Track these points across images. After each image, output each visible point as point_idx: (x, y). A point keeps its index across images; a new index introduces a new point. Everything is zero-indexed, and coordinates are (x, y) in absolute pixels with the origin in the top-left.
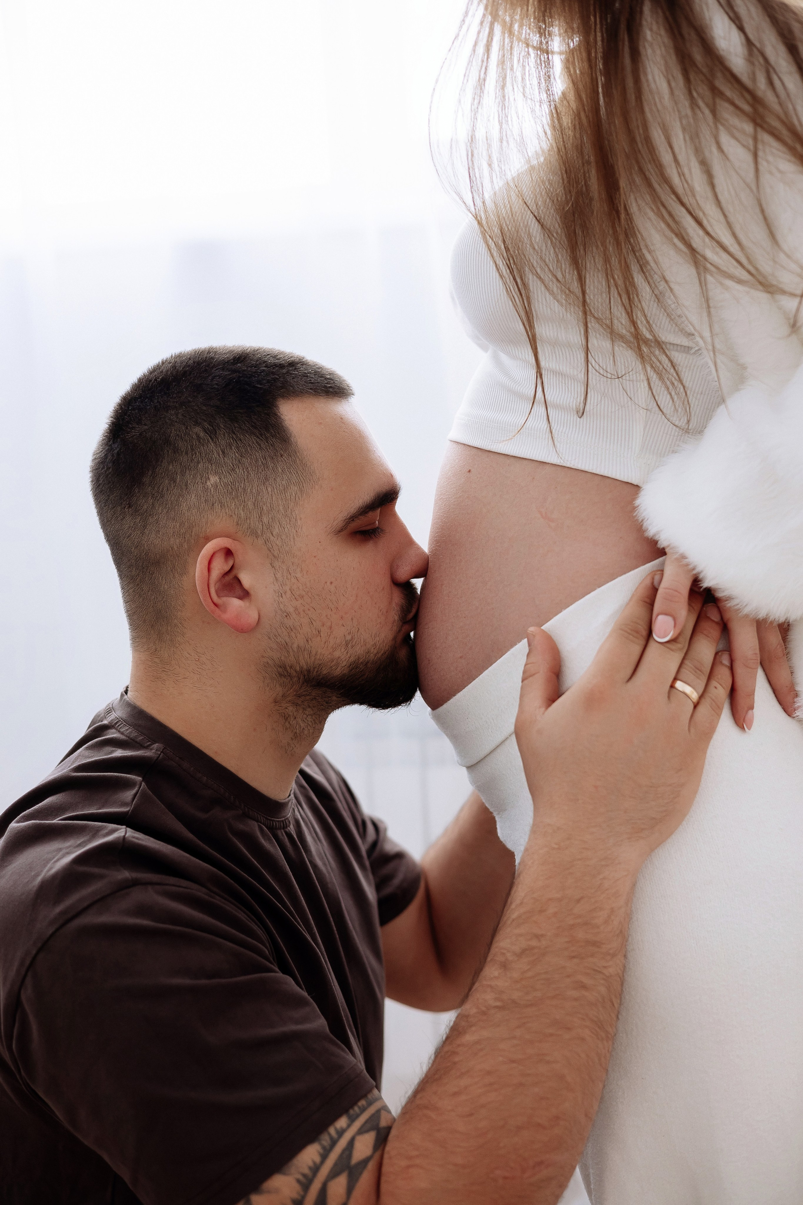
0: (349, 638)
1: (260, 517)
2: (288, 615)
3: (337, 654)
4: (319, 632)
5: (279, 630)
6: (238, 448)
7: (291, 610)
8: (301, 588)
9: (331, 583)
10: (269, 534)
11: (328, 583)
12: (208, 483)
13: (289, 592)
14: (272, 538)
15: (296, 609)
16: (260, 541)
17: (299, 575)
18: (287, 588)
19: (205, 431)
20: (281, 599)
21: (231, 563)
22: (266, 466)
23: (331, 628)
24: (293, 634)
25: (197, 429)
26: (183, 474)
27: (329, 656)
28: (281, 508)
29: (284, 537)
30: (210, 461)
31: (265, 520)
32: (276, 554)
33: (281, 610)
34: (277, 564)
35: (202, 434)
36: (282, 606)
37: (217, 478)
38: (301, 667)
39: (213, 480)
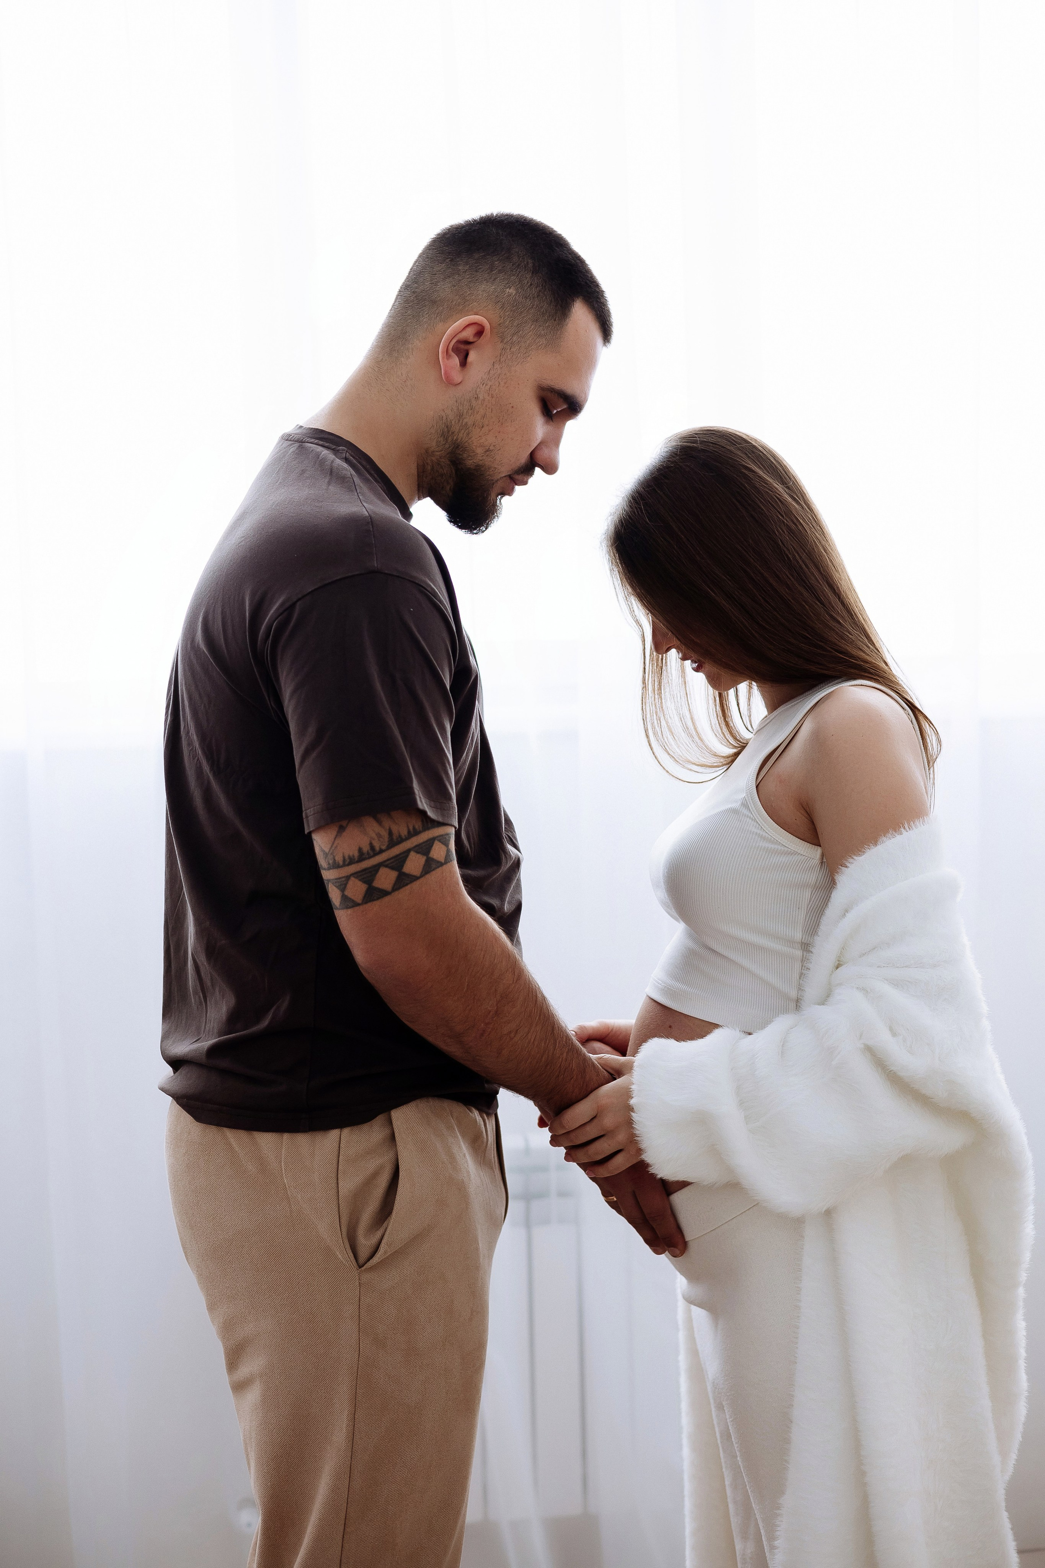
0: (491, 448)
1: (514, 334)
2: (477, 398)
3: (478, 450)
4: (483, 427)
5: (465, 402)
6: (539, 291)
7: (481, 397)
8: (497, 391)
9: (512, 407)
10: (508, 347)
11: (511, 405)
12: (508, 289)
13: (489, 387)
14: (508, 351)
15: (484, 400)
16: (500, 346)
17: (502, 384)
18: (490, 383)
19: (533, 266)
20: (481, 385)
21: (475, 339)
22: (542, 314)
23: (490, 431)
24: (470, 412)
25: (529, 261)
26: (500, 272)
27: (474, 447)
29: (514, 357)
30: (519, 281)
31: (515, 338)
32: (503, 359)
33: (476, 391)
34: (497, 366)
35: (530, 265)
36: (478, 390)
37: (514, 292)
38: (457, 440)
39: (512, 291)
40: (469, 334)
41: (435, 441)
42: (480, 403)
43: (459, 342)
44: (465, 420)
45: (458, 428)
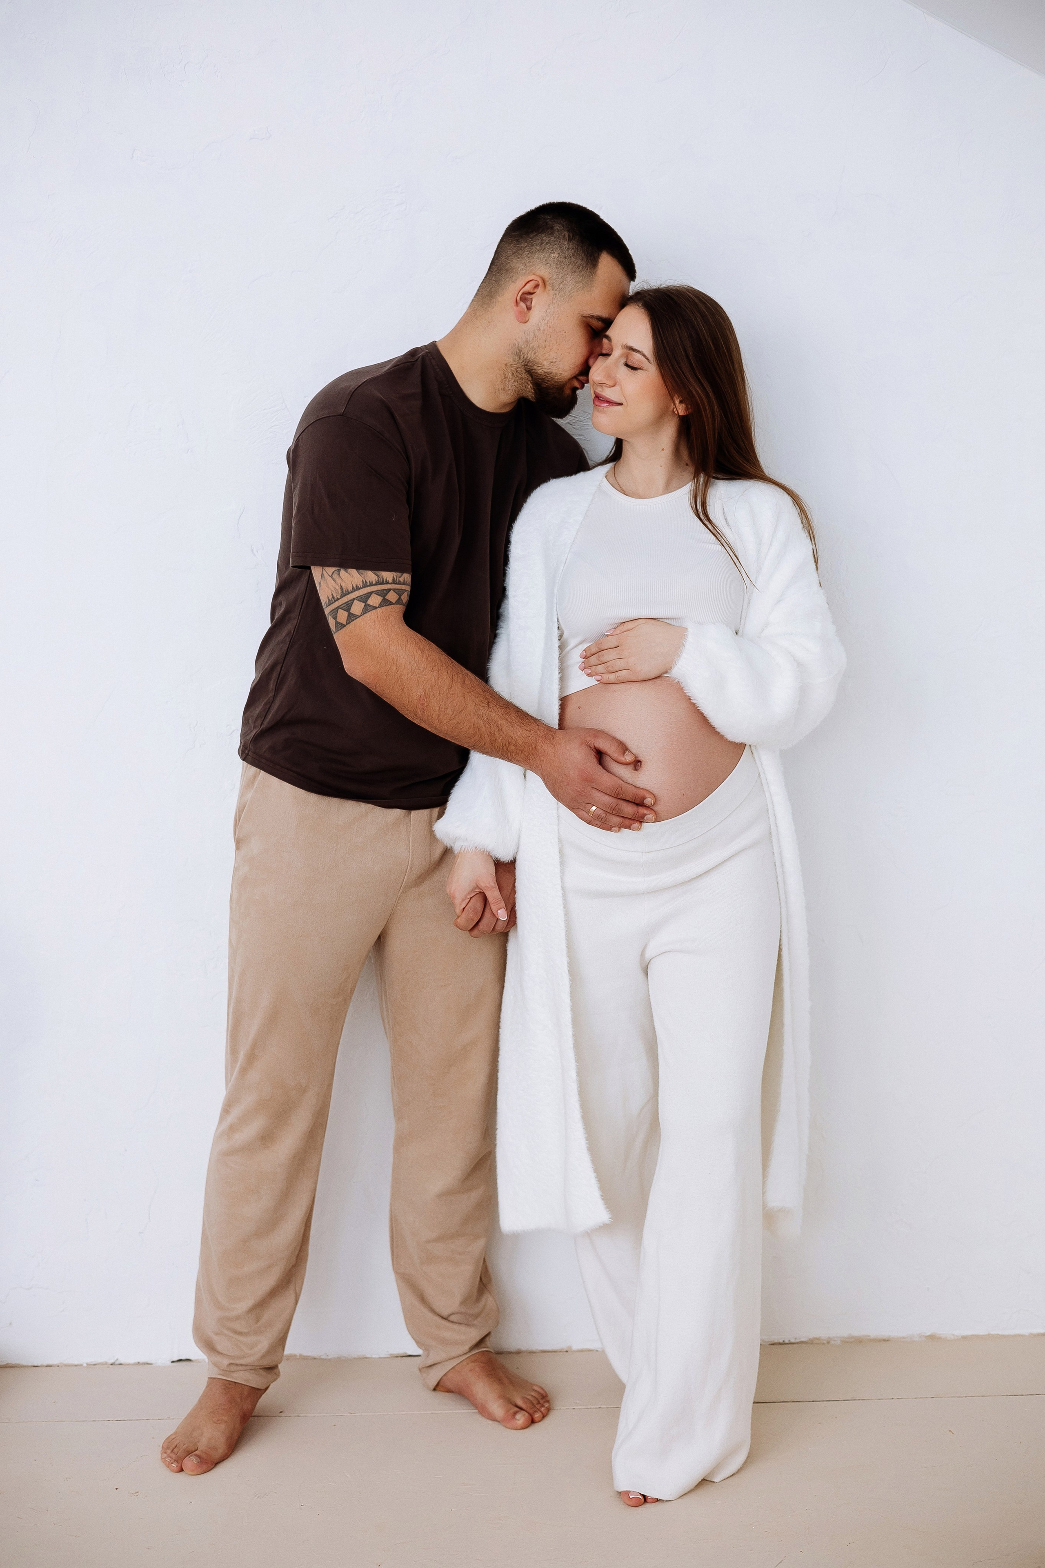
0: (554, 360)
2: (539, 330)
3: (545, 363)
4: (545, 348)
5: (531, 333)
6: (575, 252)
7: (542, 329)
8: (551, 323)
9: (565, 332)
10: (557, 292)
12: (552, 255)
13: (546, 321)
14: (558, 295)
15: (544, 330)
16: (551, 293)
18: (548, 319)
19: (569, 235)
20: (541, 321)
21: (534, 290)
22: (578, 267)
23: (551, 350)
24: (535, 339)
25: (566, 233)
26: (547, 244)
27: (541, 361)
28: (570, 287)
30: (560, 247)
31: (561, 286)
32: (553, 302)
33: (538, 325)
34: (549, 306)
35: (567, 236)
36: (540, 324)
37: (557, 256)
38: (527, 357)
39: (556, 255)
40: (528, 288)
41: (512, 358)
42: (541, 332)
43: (523, 294)
44: (532, 345)
45: (527, 350)
